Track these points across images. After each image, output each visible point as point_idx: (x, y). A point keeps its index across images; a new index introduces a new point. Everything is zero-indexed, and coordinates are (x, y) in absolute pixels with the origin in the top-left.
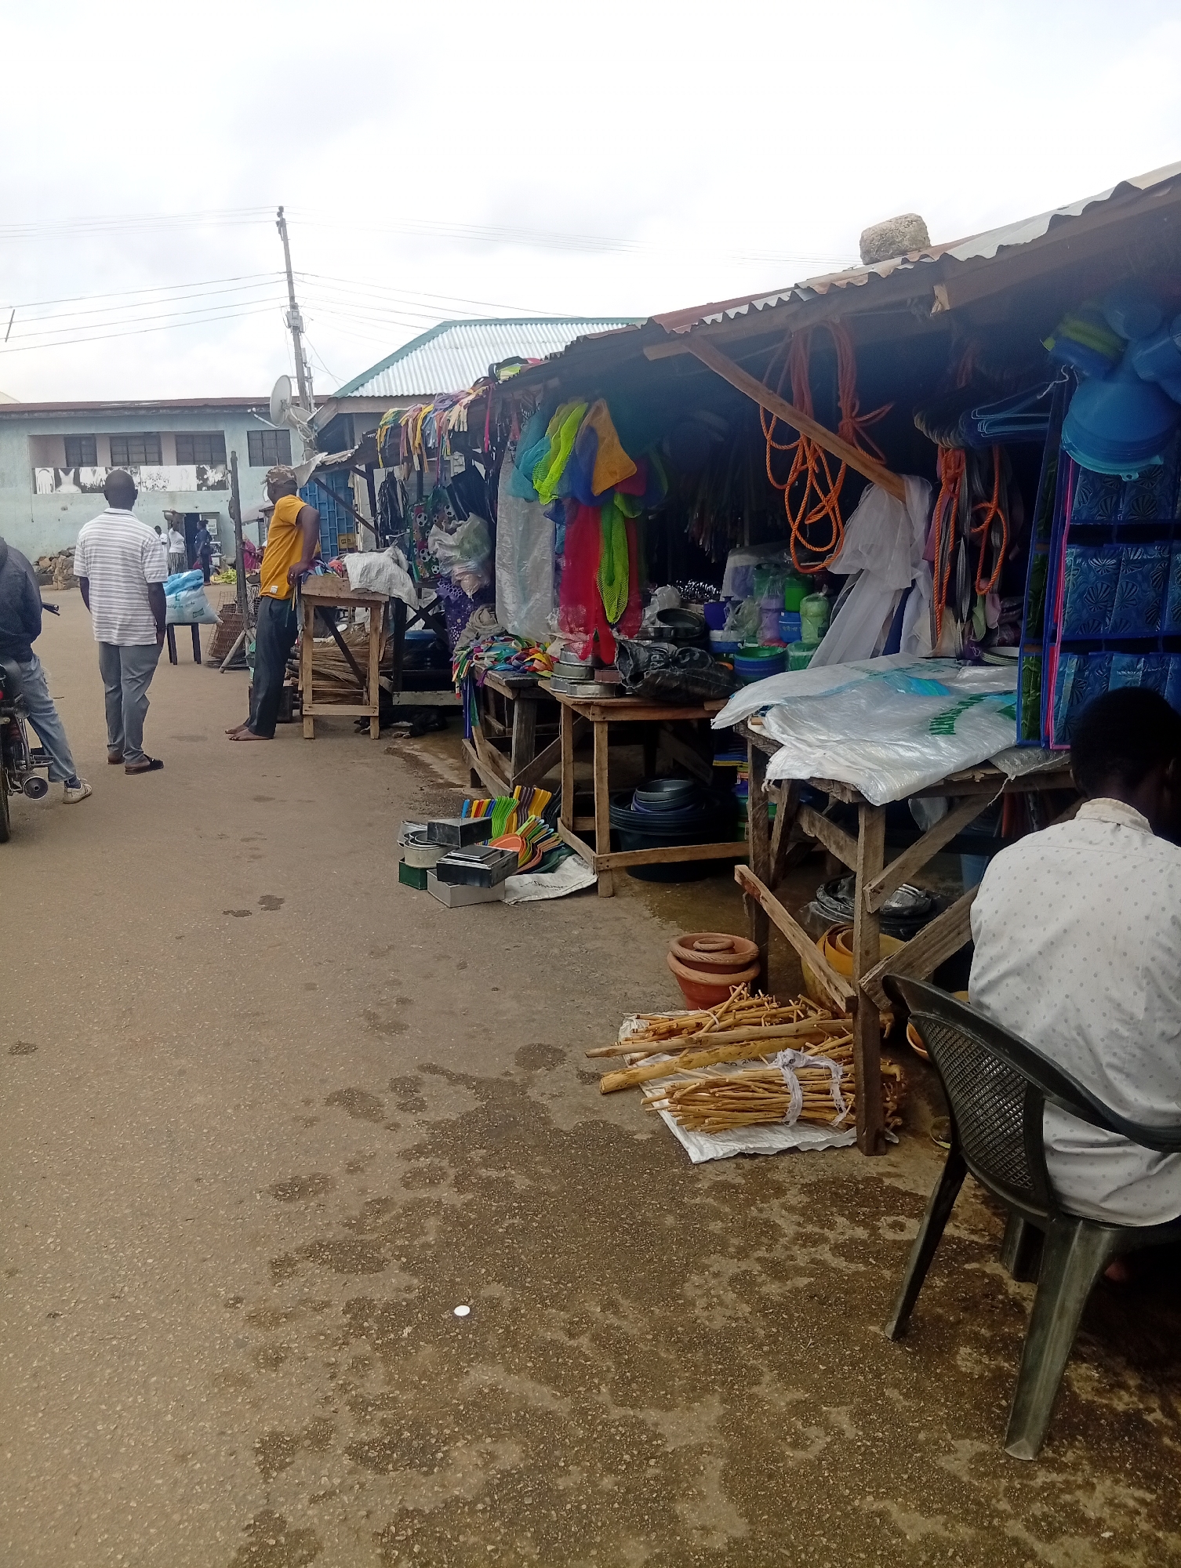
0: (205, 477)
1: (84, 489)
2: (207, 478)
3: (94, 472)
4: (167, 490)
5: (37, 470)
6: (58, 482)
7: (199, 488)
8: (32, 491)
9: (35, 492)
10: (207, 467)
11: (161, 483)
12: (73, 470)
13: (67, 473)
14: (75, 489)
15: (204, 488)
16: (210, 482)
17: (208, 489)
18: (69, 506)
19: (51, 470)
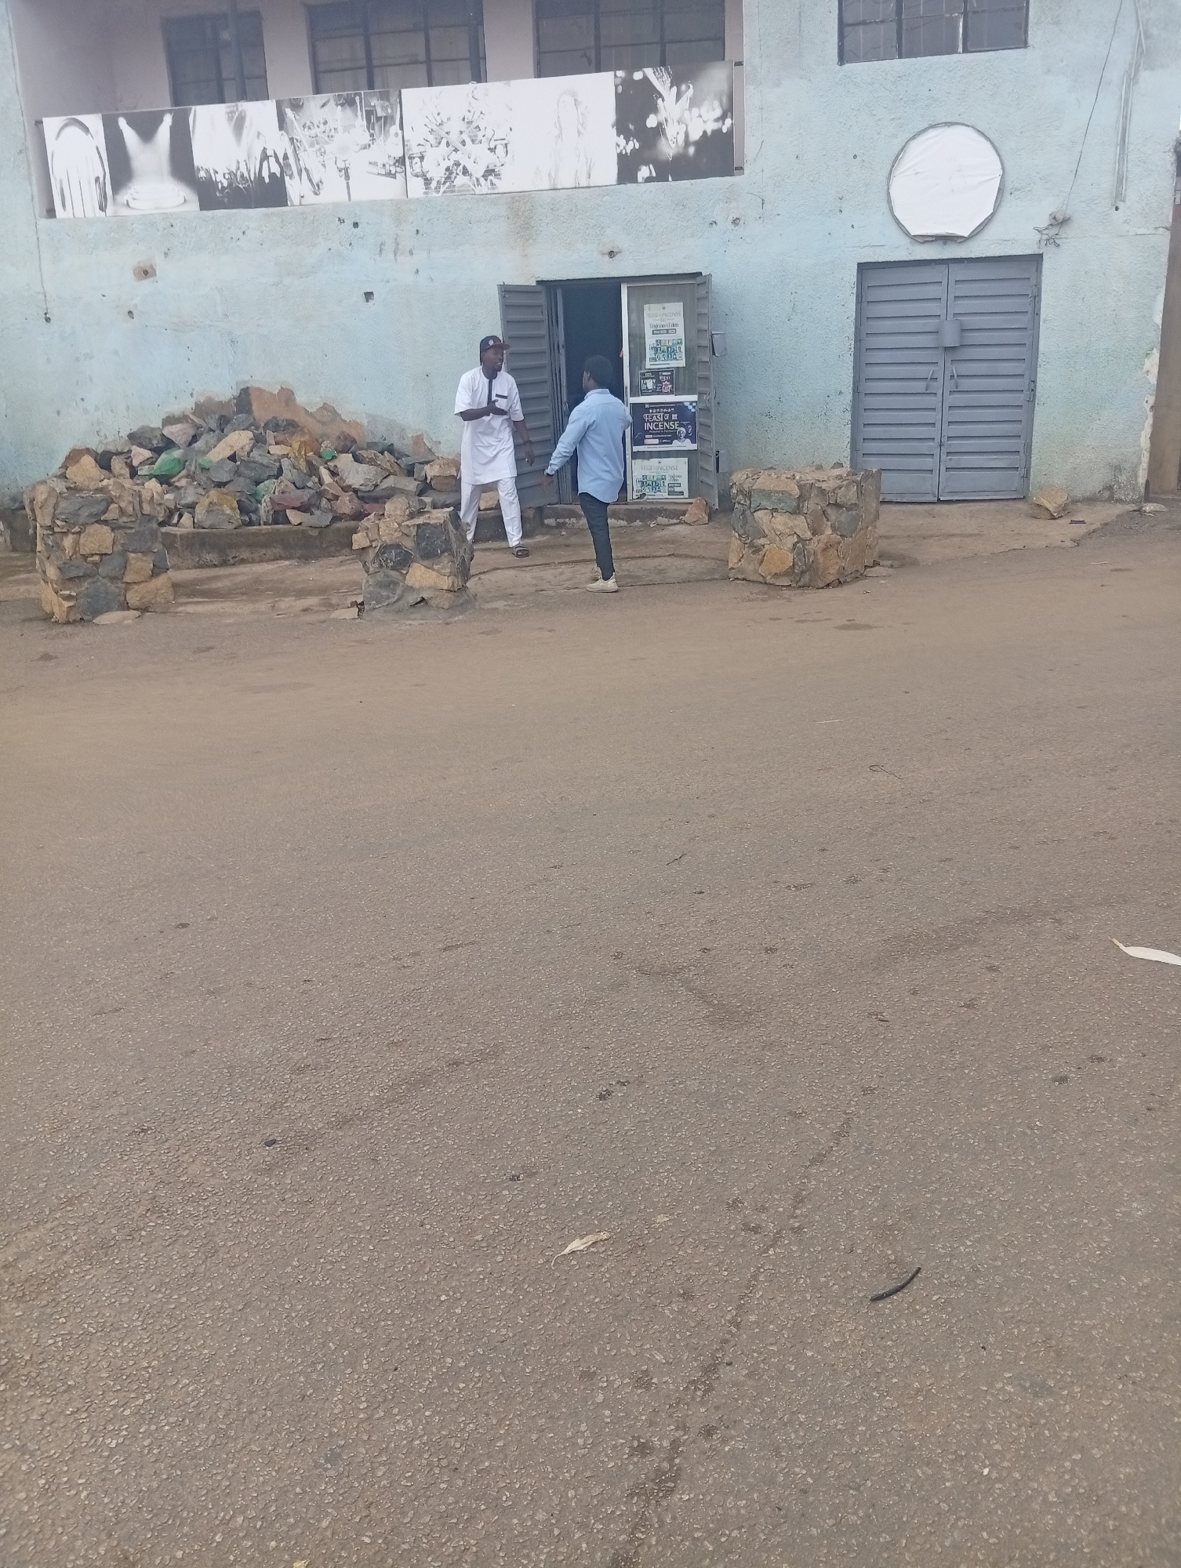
0: (652, 122)
1: (209, 195)
2: (659, 130)
3: (239, 125)
4: (503, 185)
5: (51, 124)
6: (120, 171)
7: (627, 170)
8: (39, 207)
9: (51, 213)
10: (658, 79)
11: (477, 158)
12: (168, 120)
13: (147, 132)
14: (176, 197)
15: (644, 172)
16: (669, 147)
17: (661, 177)
18: (160, 263)
19: (94, 122)
